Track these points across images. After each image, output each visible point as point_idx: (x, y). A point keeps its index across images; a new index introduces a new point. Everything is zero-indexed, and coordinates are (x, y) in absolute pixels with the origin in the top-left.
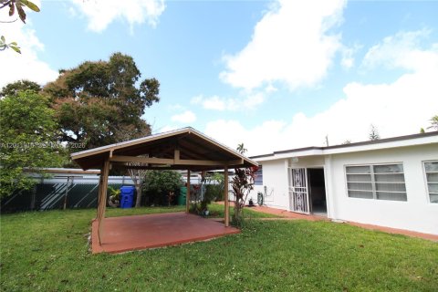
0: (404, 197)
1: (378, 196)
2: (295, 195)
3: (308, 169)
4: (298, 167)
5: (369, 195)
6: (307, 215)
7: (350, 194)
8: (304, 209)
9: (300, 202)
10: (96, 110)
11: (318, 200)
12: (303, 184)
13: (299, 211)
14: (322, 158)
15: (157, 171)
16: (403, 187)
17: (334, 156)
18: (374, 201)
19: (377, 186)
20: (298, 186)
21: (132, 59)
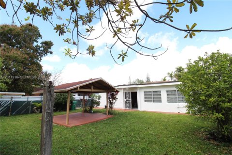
0: (161, 101)
1: (154, 101)
2: (126, 102)
3: (132, 93)
4: (127, 92)
5: (151, 101)
6: (131, 110)
7: (145, 101)
8: (129, 108)
9: (128, 105)
10: (16, 57)
11: (134, 104)
12: (129, 98)
13: (128, 109)
14: (137, 88)
15: (62, 94)
16: (161, 98)
17: (140, 88)
18: (152, 103)
19: (154, 98)
20: (127, 99)
21: (38, 28)
